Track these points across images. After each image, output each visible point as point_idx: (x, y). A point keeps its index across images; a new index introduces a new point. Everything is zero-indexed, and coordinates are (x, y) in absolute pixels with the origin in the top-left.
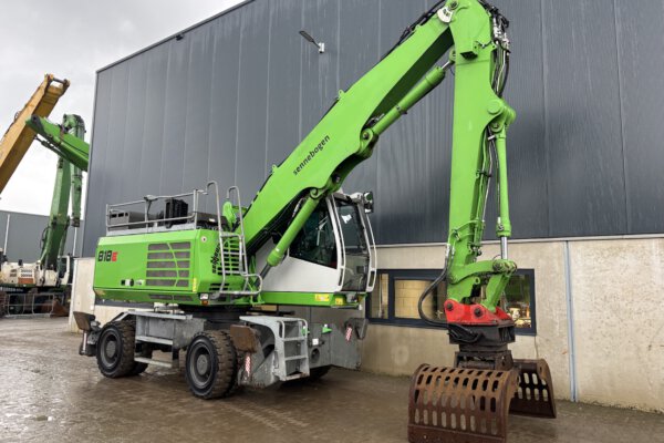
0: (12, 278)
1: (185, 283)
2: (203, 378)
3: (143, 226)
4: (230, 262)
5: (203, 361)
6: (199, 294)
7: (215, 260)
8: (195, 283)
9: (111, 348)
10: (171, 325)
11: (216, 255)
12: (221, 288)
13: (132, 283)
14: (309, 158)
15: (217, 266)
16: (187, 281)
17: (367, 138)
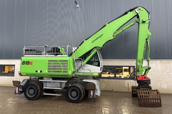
2: (75, 97)
5: (74, 93)
8: (70, 72)
14: (97, 39)
16: (67, 71)
17: (114, 36)
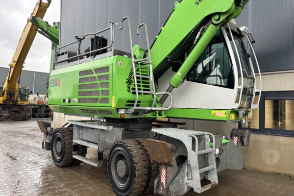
0: (35, 102)
1: (106, 100)
2: (123, 180)
3: (76, 59)
4: (141, 84)
5: (121, 166)
6: (118, 109)
7: (129, 82)
8: (113, 100)
9: (59, 146)
10: (97, 133)
11: (130, 77)
12: (135, 104)
13: (69, 101)
15: (132, 87)
16: (108, 99)
